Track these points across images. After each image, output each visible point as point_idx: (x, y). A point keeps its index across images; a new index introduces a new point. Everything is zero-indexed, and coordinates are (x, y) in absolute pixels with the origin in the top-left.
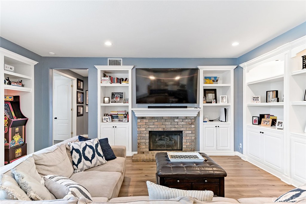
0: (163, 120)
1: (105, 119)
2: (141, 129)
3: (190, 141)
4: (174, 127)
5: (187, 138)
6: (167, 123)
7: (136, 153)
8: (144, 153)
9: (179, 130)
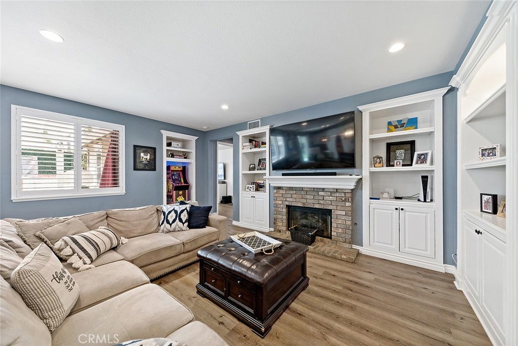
0: (302, 192)
1: (248, 188)
2: (277, 202)
3: (343, 226)
4: (318, 203)
5: (338, 221)
6: (308, 197)
7: (272, 229)
8: (280, 231)
9: (325, 208)
